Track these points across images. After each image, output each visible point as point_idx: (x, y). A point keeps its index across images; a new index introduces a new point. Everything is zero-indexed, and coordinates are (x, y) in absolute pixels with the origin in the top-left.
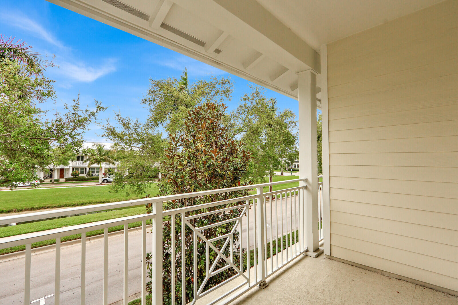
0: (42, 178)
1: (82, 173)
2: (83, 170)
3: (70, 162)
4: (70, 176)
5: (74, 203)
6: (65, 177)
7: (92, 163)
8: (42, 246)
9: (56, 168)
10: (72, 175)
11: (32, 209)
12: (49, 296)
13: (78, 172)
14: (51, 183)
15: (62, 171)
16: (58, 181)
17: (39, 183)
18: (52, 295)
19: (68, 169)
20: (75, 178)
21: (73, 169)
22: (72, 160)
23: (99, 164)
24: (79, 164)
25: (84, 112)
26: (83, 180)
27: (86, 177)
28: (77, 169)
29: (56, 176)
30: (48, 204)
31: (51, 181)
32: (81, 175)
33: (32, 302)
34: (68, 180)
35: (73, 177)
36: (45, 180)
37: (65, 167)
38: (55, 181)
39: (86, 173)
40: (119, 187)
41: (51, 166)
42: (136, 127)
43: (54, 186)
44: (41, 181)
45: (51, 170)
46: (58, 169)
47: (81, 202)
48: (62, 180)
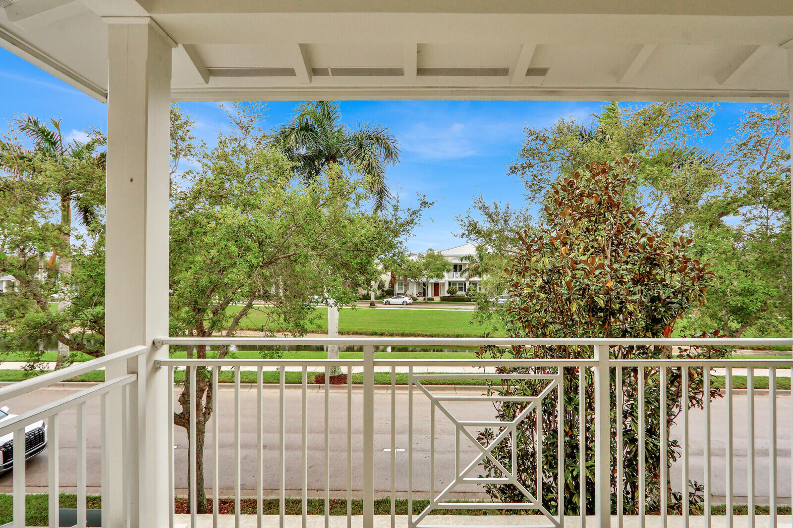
0: (415, 296)
1: (460, 289)
2: (462, 286)
3: (445, 274)
4: (447, 295)
5: (448, 333)
6: (440, 295)
7: (470, 276)
8: (403, 384)
9: (430, 281)
10: (448, 292)
11: (403, 335)
12: (400, 450)
13: (456, 289)
14: (425, 302)
15: (436, 286)
16: (432, 299)
17: (412, 301)
18: (404, 450)
19: (444, 284)
20: (452, 299)
21: (450, 284)
22: (448, 271)
23: (480, 276)
24: (457, 277)
25: (406, 211)
26: (461, 300)
27: (466, 297)
28: (454, 284)
29: (430, 293)
30: (418, 330)
31: (424, 299)
32: (459, 293)
33: (385, 450)
34: (444, 300)
35: (449, 295)
36: (418, 298)
37: (440, 281)
38: (430, 299)
39: (465, 291)
40: (484, 315)
41: (424, 280)
42: (507, 218)
43: (427, 306)
44: (414, 299)
45: (424, 284)
46: (432, 283)
47: (456, 334)
48: (437, 299)
